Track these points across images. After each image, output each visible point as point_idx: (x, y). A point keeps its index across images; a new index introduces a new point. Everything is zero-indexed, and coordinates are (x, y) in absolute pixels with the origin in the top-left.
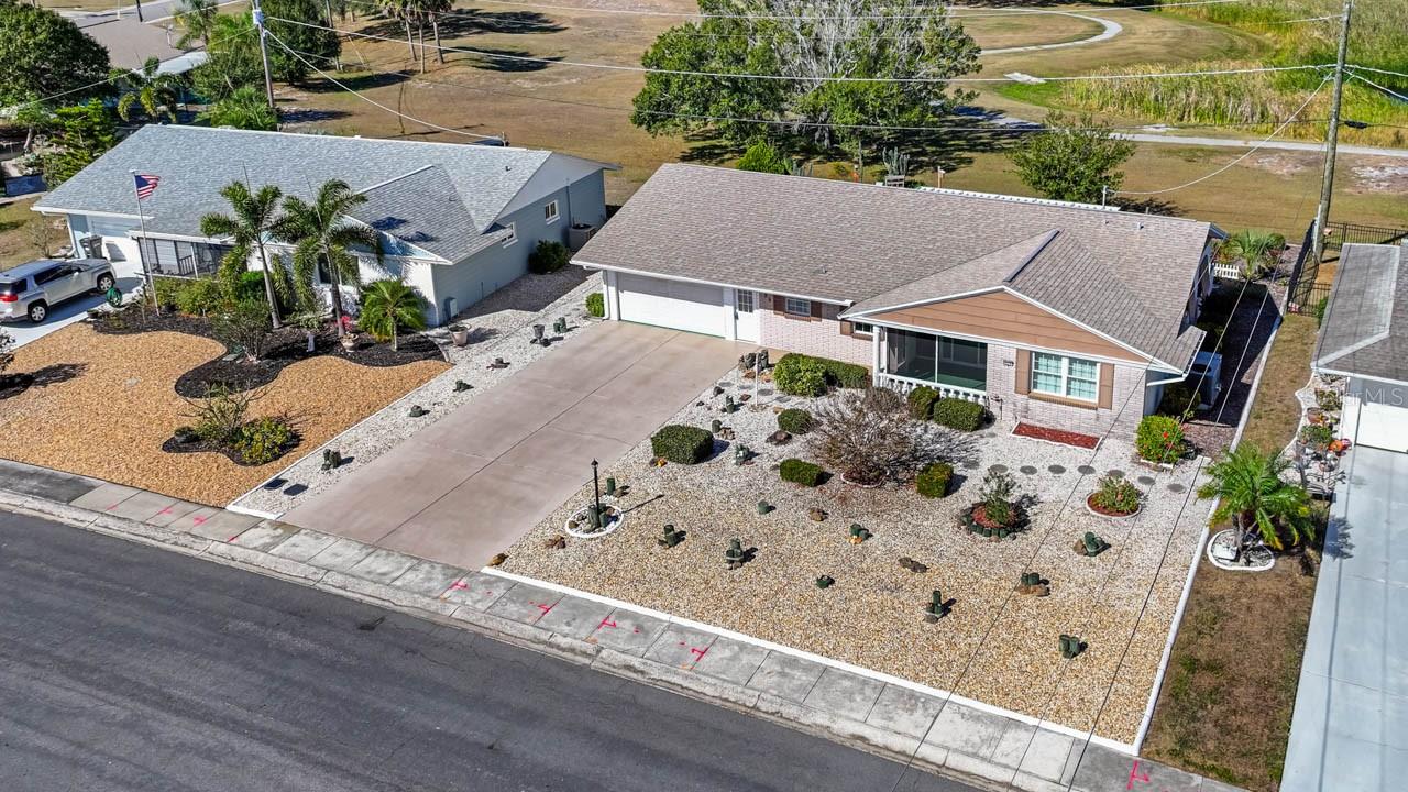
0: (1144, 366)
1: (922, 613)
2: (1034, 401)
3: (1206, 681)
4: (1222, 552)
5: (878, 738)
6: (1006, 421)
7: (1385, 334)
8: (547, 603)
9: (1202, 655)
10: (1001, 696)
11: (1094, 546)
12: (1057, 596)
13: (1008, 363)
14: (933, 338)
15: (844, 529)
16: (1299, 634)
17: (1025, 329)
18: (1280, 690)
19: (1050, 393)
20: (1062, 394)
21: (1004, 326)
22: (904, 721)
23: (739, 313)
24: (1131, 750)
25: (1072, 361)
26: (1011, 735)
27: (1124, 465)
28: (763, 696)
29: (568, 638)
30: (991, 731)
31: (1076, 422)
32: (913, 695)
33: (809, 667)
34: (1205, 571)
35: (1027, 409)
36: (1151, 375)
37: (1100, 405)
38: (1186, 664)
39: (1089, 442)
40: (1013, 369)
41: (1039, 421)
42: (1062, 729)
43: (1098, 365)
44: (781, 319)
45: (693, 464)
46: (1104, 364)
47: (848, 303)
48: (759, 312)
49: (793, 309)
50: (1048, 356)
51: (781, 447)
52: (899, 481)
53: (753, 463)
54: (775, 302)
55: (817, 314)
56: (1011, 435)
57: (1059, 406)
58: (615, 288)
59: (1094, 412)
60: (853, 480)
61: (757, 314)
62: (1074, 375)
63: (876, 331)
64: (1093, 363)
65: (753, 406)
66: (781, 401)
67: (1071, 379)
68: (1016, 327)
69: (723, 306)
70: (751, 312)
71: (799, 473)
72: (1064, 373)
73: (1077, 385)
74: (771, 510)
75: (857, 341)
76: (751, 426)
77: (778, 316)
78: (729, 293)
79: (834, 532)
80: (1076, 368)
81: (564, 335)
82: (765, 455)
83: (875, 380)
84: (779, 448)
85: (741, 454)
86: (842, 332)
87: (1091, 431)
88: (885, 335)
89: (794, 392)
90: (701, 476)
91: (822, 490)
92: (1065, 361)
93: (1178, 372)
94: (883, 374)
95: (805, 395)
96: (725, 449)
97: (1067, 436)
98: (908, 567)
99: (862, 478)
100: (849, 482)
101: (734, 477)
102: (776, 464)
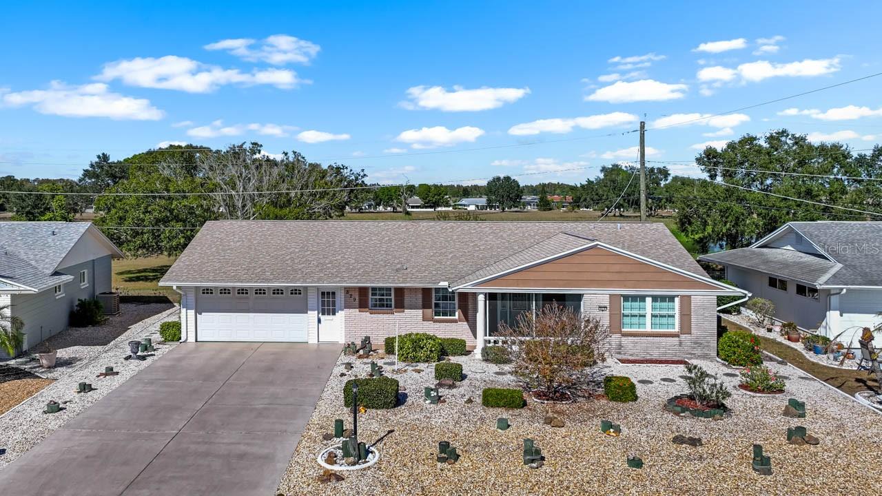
0: (716, 293)
2: (626, 338)
7: (840, 264)
12: (825, 442)
13: (602, 308)
14: (530, 296)
17: (616, 277)
19: (637, 329)
20: (648, 328)
21: (596, 277)
25: (655, 298)
31: (662, 350)
35: (620, 346)
37: (682, 332)
39: (682, 362)
40: (607, 312)
41: (631, 355)
43: (677, 300)
45: (392, 408)
46: (682, 297)
47: (444, 284)
48: (343, 312)
49: (375, 306)
50: (634, 298)
51: (455, 390)
52: (584, 397)
53: (445, 402)
54: (360, 300)
55: (400, 306)
56: (621, 364)
57: (648, 338)
58: (193, 311)
59: (677, 339)
60: (548, 400)
61: (341, 315)
62: (657, 312)
63: (481, 298)
64: (672, 299)
65: (394, 371)
66: (412, 366)
67: (653, 316)
68: (607, 276)
69: (307, 313)
70: (334, 314)
71: (506, 397)
72: (649, 311)
73: (657, 320)
74: (509, 426)
75: (438, 325)
76: (409, 382)
77: (362, 313)
78: (313, 299)
79: (585, 432)
80: (658, 304)
81: (153, 353)
82: (448, 396)
83: (480, 344)
84: (454, 391)
85: (433, 394)
86: (424, 319)
87: (675, 356)
88: (488, 302)
89: (417, 360)
90: (410, 414)
91: (530, 410)
92: (649, 300)
93: (743, 293)
94: (488, 338)
95: (427, 361)
96: (407, 397)
97: (661, 362)
98: (685, 443)
99: (552, 398)
100: (546, 402)
101: (442, 411)
102: (465, 400)
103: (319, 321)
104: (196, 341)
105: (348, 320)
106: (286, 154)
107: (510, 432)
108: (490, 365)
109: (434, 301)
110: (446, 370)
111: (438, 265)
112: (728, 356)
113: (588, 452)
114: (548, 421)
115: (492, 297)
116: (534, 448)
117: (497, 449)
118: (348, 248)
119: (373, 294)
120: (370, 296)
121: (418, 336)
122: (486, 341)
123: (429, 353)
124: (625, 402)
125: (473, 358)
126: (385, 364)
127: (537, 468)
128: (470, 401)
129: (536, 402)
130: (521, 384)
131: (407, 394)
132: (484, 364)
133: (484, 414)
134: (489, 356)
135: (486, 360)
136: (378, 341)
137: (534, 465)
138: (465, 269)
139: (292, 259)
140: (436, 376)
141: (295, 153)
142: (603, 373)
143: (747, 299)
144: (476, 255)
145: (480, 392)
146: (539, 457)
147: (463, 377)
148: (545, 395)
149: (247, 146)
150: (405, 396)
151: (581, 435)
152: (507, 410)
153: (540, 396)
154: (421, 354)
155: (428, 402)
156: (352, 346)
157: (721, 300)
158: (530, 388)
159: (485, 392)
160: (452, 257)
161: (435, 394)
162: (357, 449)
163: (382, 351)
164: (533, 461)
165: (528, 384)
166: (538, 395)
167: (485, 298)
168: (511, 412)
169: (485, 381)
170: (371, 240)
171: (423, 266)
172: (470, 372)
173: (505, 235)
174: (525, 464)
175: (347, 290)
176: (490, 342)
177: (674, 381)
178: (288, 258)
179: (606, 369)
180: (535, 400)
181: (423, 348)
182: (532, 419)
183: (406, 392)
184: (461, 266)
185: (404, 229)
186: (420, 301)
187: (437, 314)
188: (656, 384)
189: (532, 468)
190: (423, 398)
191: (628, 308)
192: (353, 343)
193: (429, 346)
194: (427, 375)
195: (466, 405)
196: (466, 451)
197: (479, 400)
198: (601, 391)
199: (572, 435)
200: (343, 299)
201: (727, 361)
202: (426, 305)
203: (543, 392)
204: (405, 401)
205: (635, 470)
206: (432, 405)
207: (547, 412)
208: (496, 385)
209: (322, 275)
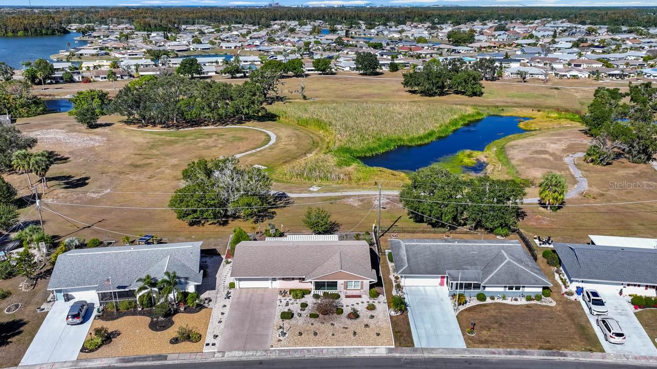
0: (369, 281)
1: (352, 335)
2: (348, 291)
3: (399, 334)
4: (393, 313)
5: (358, 356)
6: (342, 296)
7: (407, 266)
8: (289, 351)
9: (397, 331)
10: (372, 345)
11: (372, 317)
12: (371, 327)
13: (342, 284)
14: (325, 282)
15: (329, 325)
16: (408, 324)
18: (409, 332)
19: (350, 288)
20: (353, 288)
21: (341, 278)
22: (360, 352)
23: (273, 282)
24: (394, 347)
25: (354, 282)
26: (376, 350)
27: (368, 300)
28: (336, 355)
29: (297, 355)
30: (373, 350)
31: (356, 293)
32: (359, 348)
33: (341, 349)
34: (391, 317)
35: (346, 293)
36: (370, 282)
37: (361, 289)
38: (395, 333)
39: (360, 296)
41: (349, 294)
42: (383, 347)
44: (284, 281)
45: (291, 319)
47: (304, 277)
50: (350, 282)
51: (304, 311)
52: (332, 313)
57: (353, 290)
59: (360, 291)
64: (359, 282)
66: (295, 301)
67: (354, 285)
68: (344, 278)
71: (314, 314)
74: (313, 324)
76: (294, 308)
81: (230, 295)
82: (303, 314)
86: (299, 282)
88: (314, 283)
89: (296, 298)
90: (294, 321)
91: (319, 318)
95: (299, 299)
100: (323, 316)
101: (301, 319)
102: (306, 315)
104: (239, 288)
113: (326, 332)
114: (321, 322)
117: (310, 332)
122: (314, 292)
124: (339, 314)
126: (289, 300)
127: (315, 337)
132: (313, 299)
133: (309, 320)
136: (287, 291)
147: (307, 306)
148: (323, 313)
151: (326, 327)
154: (298, 296)
155: (298, 316)
159: (311, 312)
163: (288, 294)
168: (315, 320)
169: (312, 307)
171: (299, 269)
179: (341, 300)
182: (318, 322)
183: (294, 313)
184: (309, 268)
188: (349, 307)
192: (281, 291)
194: (299, 305)
196: (304, 333)
197: (309, 315)
204: (293, 317)
207: (322, 319)
209: (273, 273)
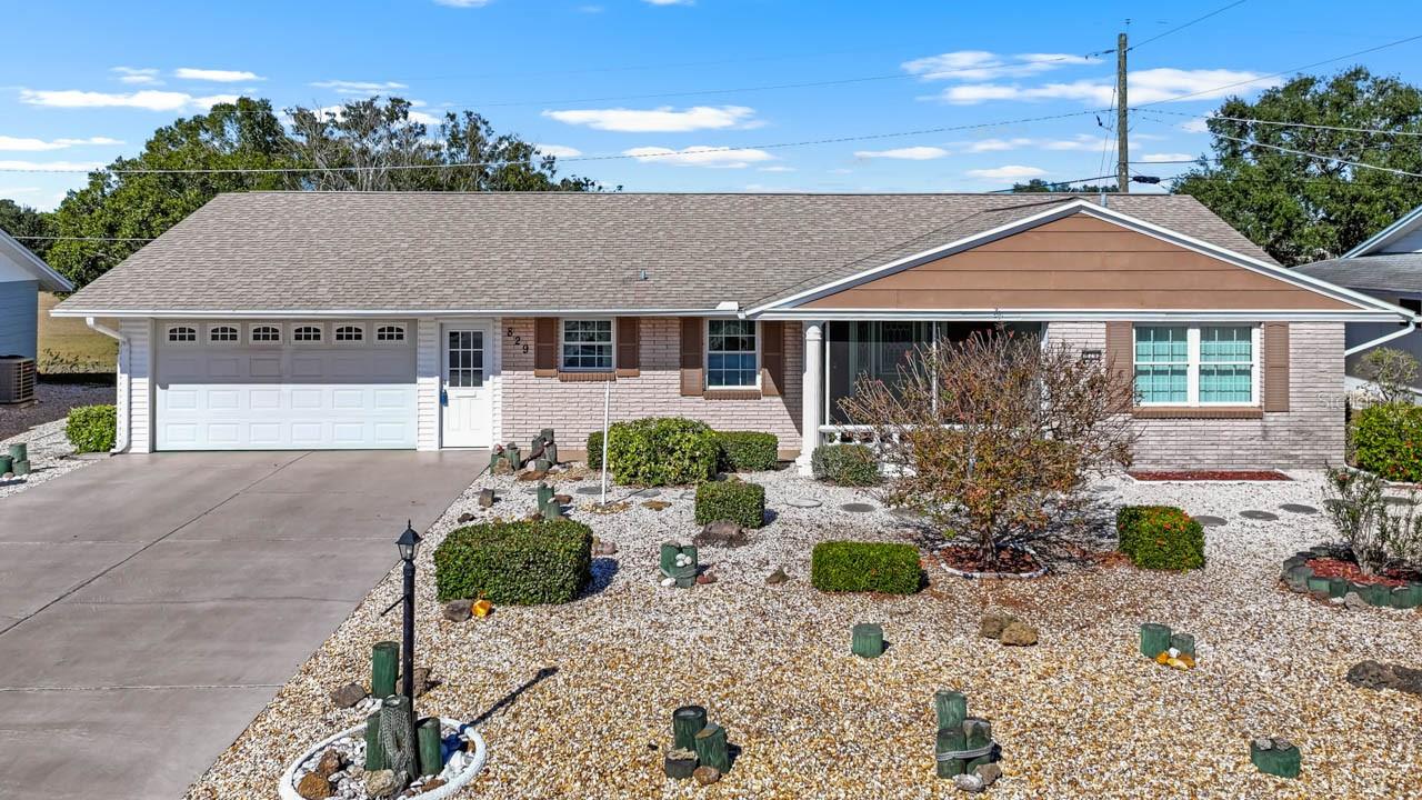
0: (1341, 317)
17: (1124, 282)
19: (1167, 402)
20: (1193, 401)
23: (452, 392)
25: (1208, 331)
31: (1224, 450)
35: (1132, 441)
37: (1267, 408)
40: (1102, 364)
41: (1155, 462)
43: (1256, 333)
44: (550, 385)
45: (568, 601)
46: (1270, 325)
47: (728, 307)
48: (498, 379)
49: (571, 363)
50: (1159, 332)
51: (742, 550)
52: (1070, 559)
53: (715, 580)
54: (538, 350)
55: (630, 361)
56: (1137, 482)
57: (1194, 423)
58: (147, 380)
59: (1258, 423)
60: (981, 570)
61: (494, 385)
62: (1211, 363)
63: (813, 334)
64: (1244, 331)
65: (596, 506)
66: (646, 496)
67: (1204, 372)
68: (1104, 281)
69: (415, 382)
70: (479, 383)
71: (874, 563)
72: (1194, 361)
73: (1214, 381)
74: (885, 645)
75: (715, 404)
76: (631, 531)
77: (543, 381)
78: (431, 347)
79: (1099, 658)
80: (1215, 345)
81: (24, 477)
82: (723, 566)
83: (809, 442)
84: (741, 552)
85: (683, 560)
86: (685, 392)
87: (1254, 462)
88: (828, 344)
89: (658, 480)
90: (613, 617)
91: (939, 596)
92: (1194, 335)
93: (1404, 316)
94: (828, 427)
95: (684, 483)
96: (616, 570)
97: (1224, 476)
98: (1386, 684)
99: (992, 566)
100: (977, 575)
101: (701, 606)
102: (769, 574)
103: (444, 399)
104: (153, 450)
105: (509, 397)
106: (452, 117)
107: (889, 664)
108: (831, 489)
109: (706, 351)
110: (722, 501)
111: (720, 272)
112: (1378, 459)
113: (1122, 723)
114: (994, 629)
115: (837, 332)
116: (969, 724)
117: (853, 721)
118: (522, 241)
119: (568, 336)
120: (562, 342)
121: (664, 424)
122: (823, 435)
123: (687, 462)
124: (1178, 570)
125: (794, 476)
126: (581, 491)
127: (982, 790)
128: (780, 577)
129: (952, 575)
130: (910, 531)
131: (616, 563)
132: (819, 488)
133: (815, 610)
134: (830, 469)
135: (824, 479)
136: (572, 442)
137: (973, 780)
138: (779, 278)
139: (388, 263)
140: (698, 517)
141: (469, 114)
142: (1101, 502)
143: (1411, 328)
144: (803, 251)
145: (808, 554)
146: (984, 751)
147: (766, 518)
148: (972, 558)
149: (382, 104)
150: (611, 567)
151: (1089, 667)
152: (878, 599)
153: (961, 560)
154: (669, 467)
155: (667, 582)
156: (509, 453)
157: (1354, 333)
158: (932, 541)
159: (819, 552)
160: (750, 257)
161: (688, 560)
162: (407, 743)
163: (581, 465)
164: (965, 766)
165: (926, 530)
166: (957, 558)
167: (823, 335)
168: (887, 605)
169: (819, 526)
170: (574, 225)
171: (684, 273)
172: (784, 507)
173: (866, 217)
174: (942, 774)
175: (510, 325)
176: (832, 437)
177: (1274, 517)
178: (380, 259)
179: (1104, 494)
180: (950, 570)
181: (672, 451)
182: (946, 624)
183: (616, 557)
184: (769, 272)
185: (652, 207)
186: (675, 352)
187: (715, 378)
188: (1233, 525)
189: (964, 789)
190: (658, 572)
191: (1147, 354)
192: (512, 447)
193: (687, 446)
194: (676, 516)
195: (769, 587)
196: (759, 733)
197: (804, 575)
198: (1108, 545)
199: (1066, 667)
200: (499, 350)
201: (1376, 470)
202: (688, 360)
203: (966, 549)
204: (609, 582)
205: (1284, 786)
206: (678, 591)
207: (985, 603)
208: (848, 536)
209: (450, 291)
